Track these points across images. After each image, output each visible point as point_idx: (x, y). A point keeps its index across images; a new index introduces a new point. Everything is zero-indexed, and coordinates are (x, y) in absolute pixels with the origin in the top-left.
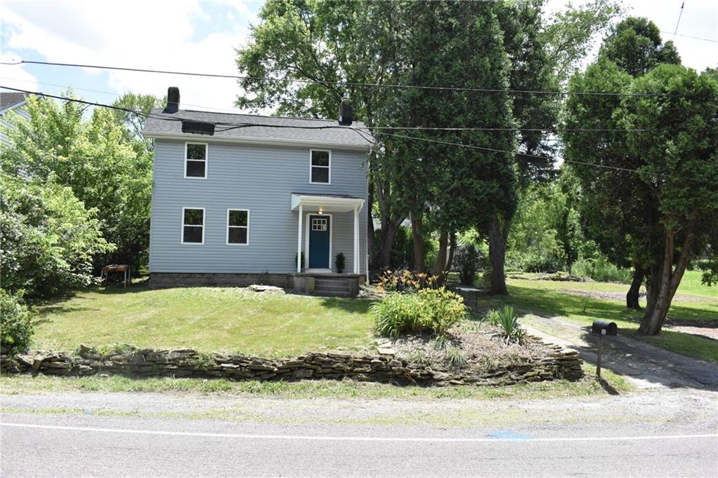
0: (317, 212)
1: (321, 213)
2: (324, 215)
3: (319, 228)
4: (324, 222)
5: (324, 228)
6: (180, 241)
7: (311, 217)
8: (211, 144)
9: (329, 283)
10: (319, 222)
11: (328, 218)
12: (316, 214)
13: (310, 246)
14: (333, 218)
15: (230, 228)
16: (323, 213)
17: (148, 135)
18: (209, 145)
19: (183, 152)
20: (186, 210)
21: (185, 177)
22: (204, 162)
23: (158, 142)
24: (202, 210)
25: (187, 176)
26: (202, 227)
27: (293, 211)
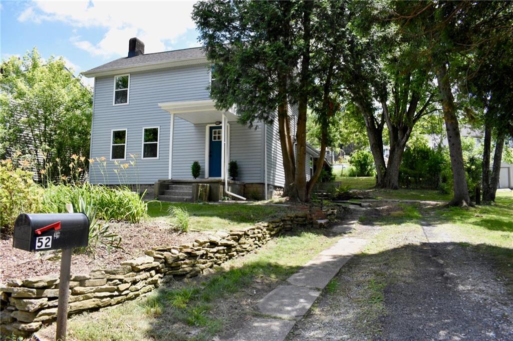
0: (215, 123)
1: (218, 123)
3: (219, 138)
6: (109, 158)
7: (211, 128)
8: (133, 74)
10: (219, 133)
12: (215, 125)
13: (210, 156)
14: (231, 127)
15: (144, 144)
17: (87, 74)
18: (131, 75)
19: (113, 84)
20: (114, 132)
21: (114, 105)
22: (127, 90)
23: (96, 79)
24: (125, 131)
25: (115, 103)
26: (124, 145)
27: (195, 124)
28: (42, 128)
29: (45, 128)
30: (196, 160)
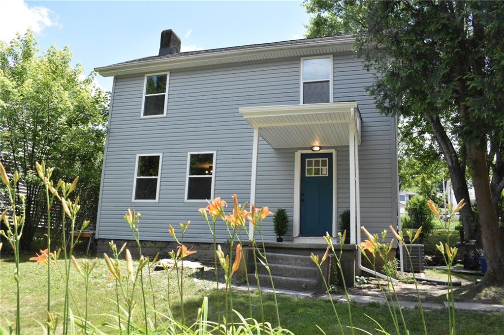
0: (311, 148)
1: (317, 149)
2: (322, 151)
3: (317, 171)
4: (324, 164)
5: (325, 172)
6: (131, 198)
7: (304, 157)
8: (173, 72)
9: (287, 259)
10: (317, 163)
11: (330, 156)
12: (310, 152)
13: (302, 200)
14: (338, 156)
15: (189, 178)
16: (321, 148)
17: (103, 71)
18: (170, 73)
19: (143, 86)
20: (139, 157)
21: (142, 116)
22: (164, 95)
23: (117, 79)
24: (158, 157)
25: (145, 114)
26: (157, 179)
27: (275, 149)
28: (29, 148)
29: (33, 148)
30: (282, 206)
